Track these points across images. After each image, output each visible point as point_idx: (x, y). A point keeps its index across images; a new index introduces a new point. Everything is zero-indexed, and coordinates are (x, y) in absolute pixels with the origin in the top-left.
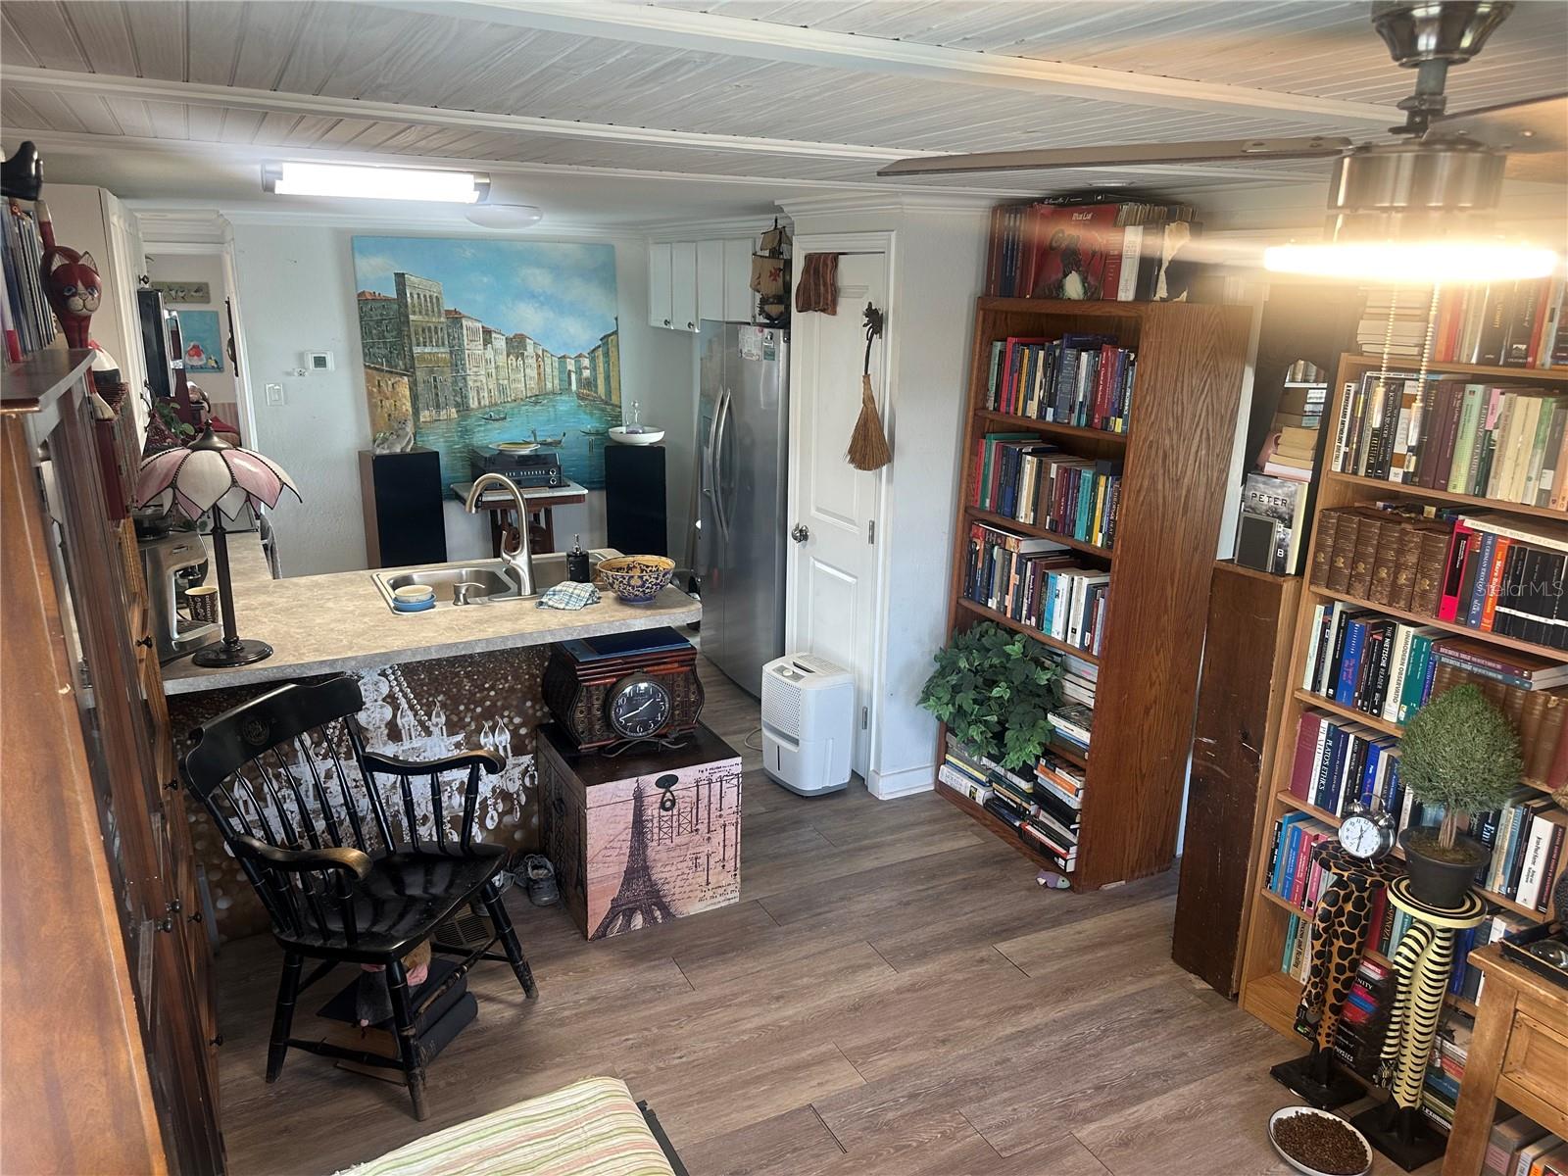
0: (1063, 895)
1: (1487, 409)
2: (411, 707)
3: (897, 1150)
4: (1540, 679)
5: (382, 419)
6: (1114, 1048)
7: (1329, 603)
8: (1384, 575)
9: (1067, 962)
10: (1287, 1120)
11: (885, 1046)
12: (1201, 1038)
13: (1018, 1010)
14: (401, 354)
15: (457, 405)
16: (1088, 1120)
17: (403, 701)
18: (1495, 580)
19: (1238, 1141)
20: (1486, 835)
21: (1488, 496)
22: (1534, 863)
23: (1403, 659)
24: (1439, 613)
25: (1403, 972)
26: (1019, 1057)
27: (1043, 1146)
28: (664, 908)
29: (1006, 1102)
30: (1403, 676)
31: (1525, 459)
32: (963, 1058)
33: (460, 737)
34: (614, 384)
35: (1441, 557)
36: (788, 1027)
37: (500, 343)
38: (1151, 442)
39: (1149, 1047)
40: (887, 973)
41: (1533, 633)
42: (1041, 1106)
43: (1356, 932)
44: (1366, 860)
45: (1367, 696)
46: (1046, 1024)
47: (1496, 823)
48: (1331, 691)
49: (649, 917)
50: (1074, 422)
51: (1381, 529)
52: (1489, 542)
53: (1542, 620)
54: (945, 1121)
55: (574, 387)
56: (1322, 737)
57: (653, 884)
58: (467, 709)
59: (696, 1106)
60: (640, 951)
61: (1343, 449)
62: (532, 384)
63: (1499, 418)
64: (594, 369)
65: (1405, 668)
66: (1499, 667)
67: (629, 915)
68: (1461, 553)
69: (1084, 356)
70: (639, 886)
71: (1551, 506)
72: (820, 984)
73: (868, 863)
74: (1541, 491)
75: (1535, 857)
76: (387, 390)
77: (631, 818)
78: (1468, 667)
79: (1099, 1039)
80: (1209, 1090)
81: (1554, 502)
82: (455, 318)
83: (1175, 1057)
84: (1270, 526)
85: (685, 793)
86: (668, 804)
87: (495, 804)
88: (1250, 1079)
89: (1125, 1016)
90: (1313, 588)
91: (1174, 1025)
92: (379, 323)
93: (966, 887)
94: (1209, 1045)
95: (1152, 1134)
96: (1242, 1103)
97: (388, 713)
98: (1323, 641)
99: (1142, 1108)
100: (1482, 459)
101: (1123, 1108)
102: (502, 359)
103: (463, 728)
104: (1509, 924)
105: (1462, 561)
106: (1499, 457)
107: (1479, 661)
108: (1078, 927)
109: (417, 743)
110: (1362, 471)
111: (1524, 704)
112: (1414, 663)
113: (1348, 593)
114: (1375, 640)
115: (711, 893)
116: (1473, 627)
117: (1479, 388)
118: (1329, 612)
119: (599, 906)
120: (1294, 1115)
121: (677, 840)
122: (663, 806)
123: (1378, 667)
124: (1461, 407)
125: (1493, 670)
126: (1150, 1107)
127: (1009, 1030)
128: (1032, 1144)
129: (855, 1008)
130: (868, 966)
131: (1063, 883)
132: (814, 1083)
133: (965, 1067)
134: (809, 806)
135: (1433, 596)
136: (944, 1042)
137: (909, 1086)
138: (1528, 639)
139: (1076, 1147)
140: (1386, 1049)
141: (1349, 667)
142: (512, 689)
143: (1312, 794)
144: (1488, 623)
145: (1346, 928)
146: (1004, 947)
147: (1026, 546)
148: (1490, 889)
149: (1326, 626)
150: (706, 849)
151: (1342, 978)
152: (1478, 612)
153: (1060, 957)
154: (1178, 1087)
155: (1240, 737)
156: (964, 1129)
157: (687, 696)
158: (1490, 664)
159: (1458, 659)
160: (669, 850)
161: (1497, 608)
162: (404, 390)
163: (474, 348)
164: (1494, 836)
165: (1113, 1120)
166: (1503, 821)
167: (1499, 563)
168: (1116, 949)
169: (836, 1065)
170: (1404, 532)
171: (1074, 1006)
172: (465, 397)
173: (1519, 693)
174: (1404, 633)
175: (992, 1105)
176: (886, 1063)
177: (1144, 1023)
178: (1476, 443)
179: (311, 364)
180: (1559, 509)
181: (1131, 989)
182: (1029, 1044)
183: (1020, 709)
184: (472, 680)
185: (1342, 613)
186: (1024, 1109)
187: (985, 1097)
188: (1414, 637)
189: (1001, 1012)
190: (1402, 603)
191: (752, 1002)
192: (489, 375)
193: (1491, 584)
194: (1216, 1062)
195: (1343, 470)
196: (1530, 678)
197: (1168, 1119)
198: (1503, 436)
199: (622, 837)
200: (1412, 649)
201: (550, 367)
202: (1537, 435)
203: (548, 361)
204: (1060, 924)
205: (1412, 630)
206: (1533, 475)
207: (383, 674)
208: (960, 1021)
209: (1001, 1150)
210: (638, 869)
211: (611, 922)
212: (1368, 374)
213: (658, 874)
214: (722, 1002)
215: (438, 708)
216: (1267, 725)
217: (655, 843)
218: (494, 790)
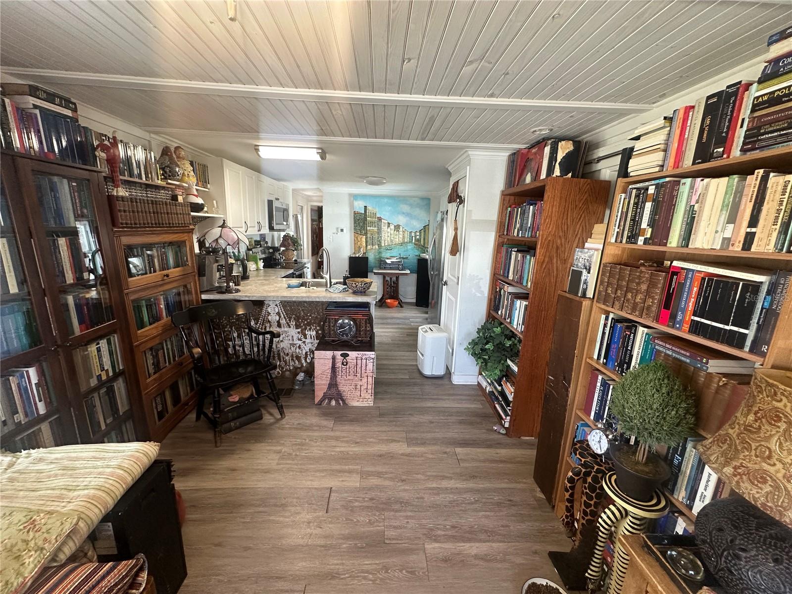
0: (501, 436)
1: (692, 192)
2: (285, 318)
3: (346, 520)
4: (714, 366)
5: (356, 246)
6: (476, 510)
7: (607, 313)
8: (630, 297)
9: (483, 464)
10: (539, 585)
11: (379, 475)
12: (523, 522)
13: (444, 478)
14: (364, 229)
15: (378, 245)
16: (436, 541)
17: (282, 315)
18: (693, 300)
19: (505, 584)
20: (676, 462)
21: (690, 246)
22: (705, 490)
23: (640, 346)
24: (657, 320)
25: (601, 528)
26: (429, 499)
27: (406, 545)
28: (343, 401)
29: (407, 517)
30: (639, 356)
31: (714, 220)
32: (405, 490)
33: (299, 330)
34: (426, 241)
35: (660, 286)
36: (351, 455)
37: (392, 227)
38: (550, 240)
39: (492, 516)
40: (404, 446)
41: (715, 334)
42: (421, 525)
43: (594, 495)
44: (600, 456)
45: (621, 365)
46: (451, 489)
47: (682, 455)
48: (605, 361)
49: (337, 401)
50: (526, 236)
51: (630, 271)
52: (690, 276)
53: (721, 326)
54: (375, 515)
55: (413, 241)
56: (599, 384)
57: (339, 391)
58: (302, 321)
59: (294, 473)
60: (327, 414)
61: (617, 230)
62: (401, 240)
63: (699, 197)
64: (420, 236)
65: (641, 351)
66: (688, 354)
67: (330, 400)
68: (673, 283)
69: (531, 207)
70: (333, 390)
71: (731, 248)
72: (375, 443)
73: (429, 404)
74: (724, 239)
75: (706, 486)
76: (359, 239)
77: (331, 365)
78: (670, 353)
79: (472, 503)
80: (509, 550)
81: (733, 245)
82: (380, 219)
83: (502, 526)
84: (581, 273)
85: (352, 361)
86: (345, 363)
87: (310, 354)
88: (535, 553)
89: (491, 497)
90: (598, 305)
91: (513, 510)
92: (358, 220)
93: (461, 422)
94: (524, 527)
95: (463, 561)
96: (523, 564)
97: (277, 318)
98: (604, 333)
99: (467, 545)
100: (687, 224)
101: (458, 542)
102: (392, 232)
103: (301, 327)
104: (687, 525)
105: (674, 289)
106: (697, 221)
107: (676, 349)
108: (498, 451)
109: (286, 329)
110: (624, 241)
111: (704, 381)
112: (645, 350)
113: (612, 307)
114: (627, 334)
115: (362, 400)
116: (678, 329)
117: (688, 181)
118: (607, 319)
119: (319, 394)
120: (545, 584)
121: (348, 377)
122: (343, 364)
123: (627, 350)
124: (677, 195)
125: (684, 356)
126: (471, 547)
127: (434, 485)
128: (403, 542)
129: (380, 456)
130: (399, 441)
131: (503, 431)
132: (341, 479)
133: (402, 494)
134: (425, 380)
135: (654, 309)
136: (403, 481)
137: (373, 494)
138: (711, 338)
139: (422, 552)
140: (589, 571)
141: (614, 348)
142: (316, 317)
143: (593, 414)
144: (686, 327)
145: (588, 491)
146: (459, 450)
147: (511, 289)
148: (676, 497)
149: (605, 325)
150: (360, 383)
151: (586, 518)
152: (681, 320)
153: (480, 461)
154: (493, 541)
155: (562, 378)
156: (380, 522)
157: (366, 327)
158: (683, 352)
159: (664, 347)
160: (345, 380)
161: (692, 318)
162: (364, 240)
163: (384, 228)
164: (680, 464)
165: (448, 546)
166: (687, 455)
167: (695, 289)
168: (509, 465)
169: (355, 475)
170: (641, 272)
171: (471, 485)
172: (380, 242)
173: (703, 374)
174: (641, 330)
175: (401, 516)
176: (374, 481)
177: (499, 504)
178: (684, 214)
179: (340, 231)
180: (737, 249)
181: (504, 485)
182: (438, 494)
183: (496, 355)
184: (304, 312)
185: (612, 319)
186: (412, 523)
187: (400, 511)
188: (647, 334)
189: (436, 476)
190: (637, 313)
191: (347, 442)
192: (388, 236)
193: (689, 302)
194: (523, 537)
195: (616, 241)
196: (707, 363)
197: (476, 557)
198: (701, 207)
199: (328, 371)
200: (645, 341)
201: (407, 235)
202: (724, 202)
203: (406, 233)
204: (491, 448)
205: (646, 330)
206: (719, 229)
207: (276, 305)
208: (416, 474)
209: (387, 539)
210: (333, 384)
211: (323, 400)
212: (630, 187)
213: (341, 388)
214: (337, 439)
215: (293, 319)
216: (573, 374)
217: (340, 377)
218: (310, 350)
